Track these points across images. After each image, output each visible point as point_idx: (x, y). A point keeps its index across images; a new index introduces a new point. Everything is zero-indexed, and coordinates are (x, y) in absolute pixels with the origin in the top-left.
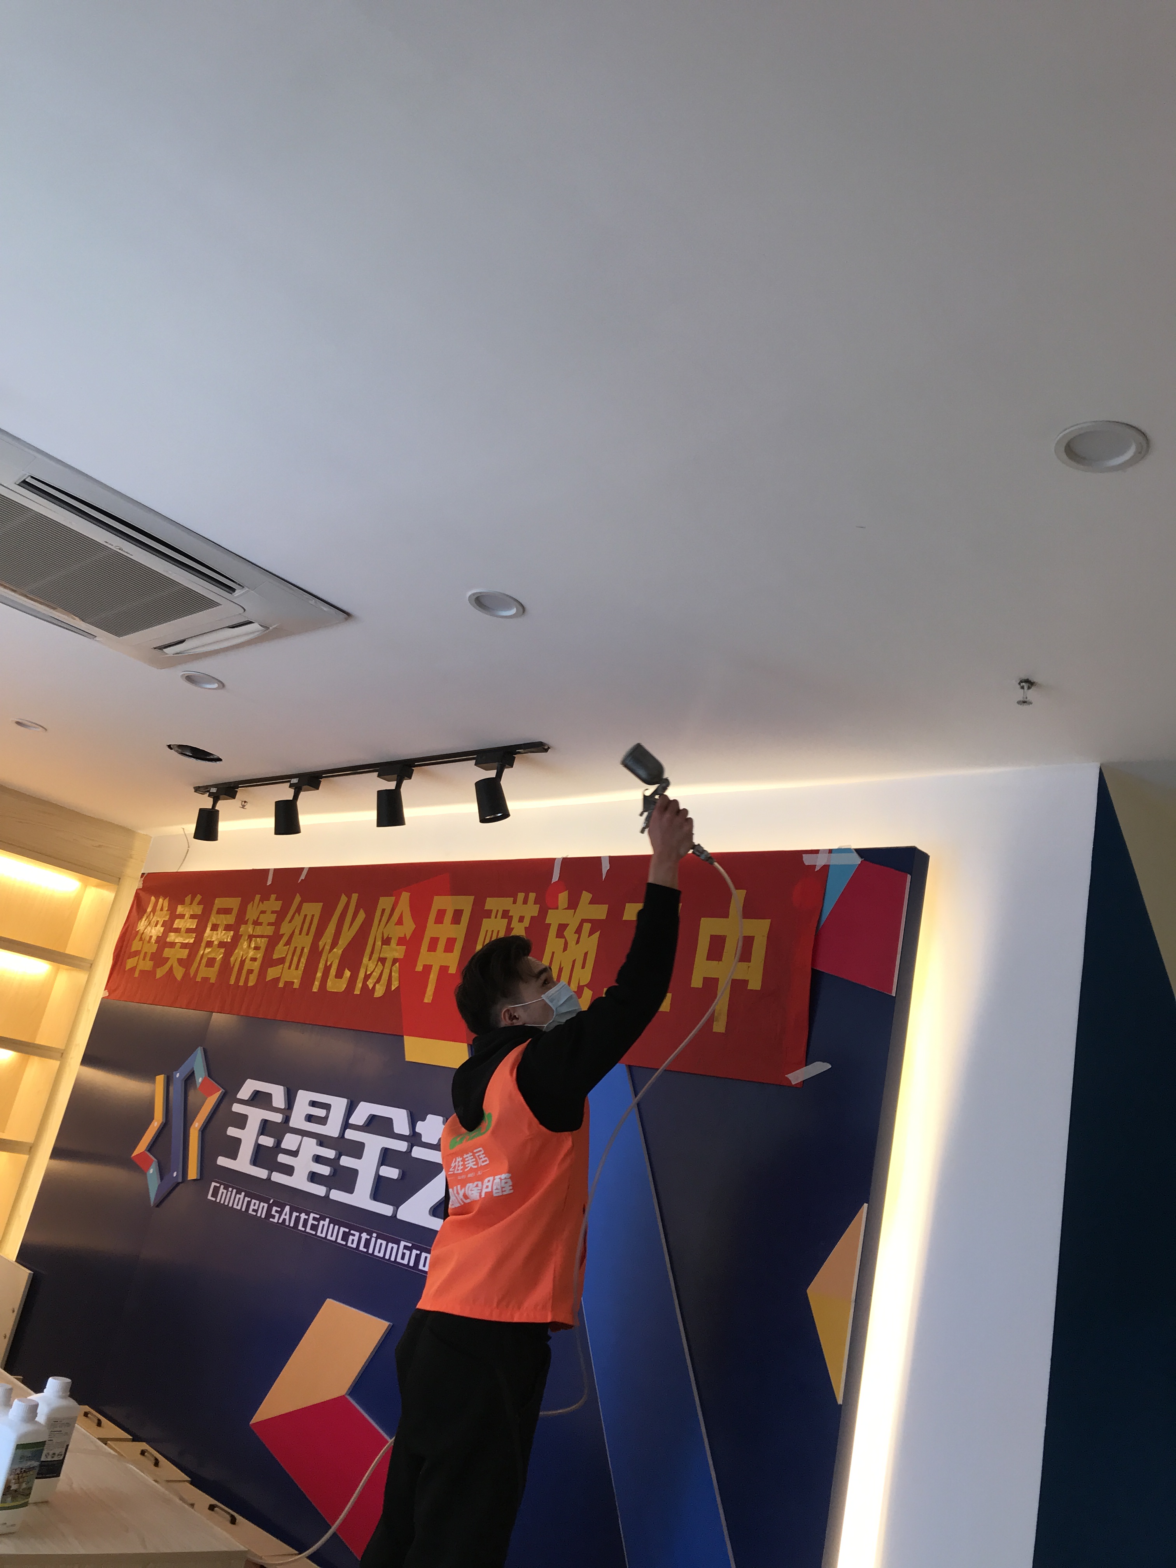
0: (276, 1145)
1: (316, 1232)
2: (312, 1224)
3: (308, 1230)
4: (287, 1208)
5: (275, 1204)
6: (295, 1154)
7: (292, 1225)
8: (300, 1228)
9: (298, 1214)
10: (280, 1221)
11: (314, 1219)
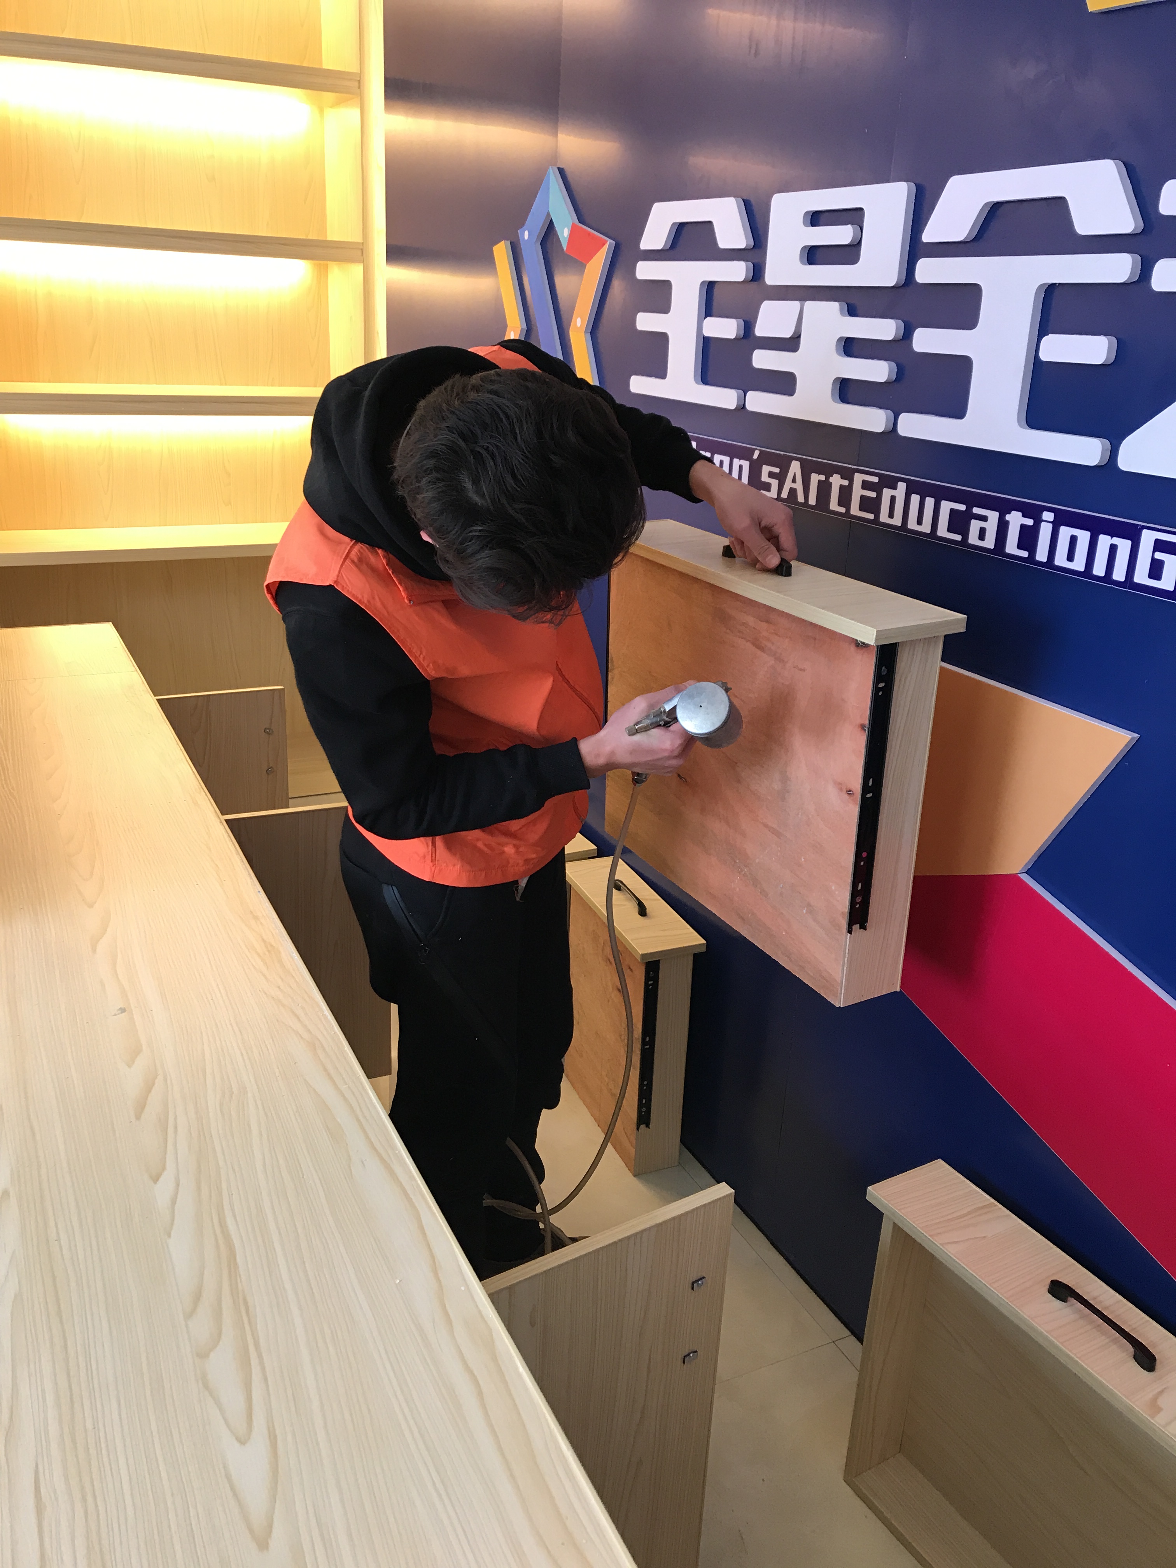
0: (742, 333)
1: (877, 515)
2: (863, 497)
3: (855, 510)
4: (795, 467)
5: (766, 458)
6: (791, 344)
7: (812, 501)
8: (834, 506)
9: (822, 478)
10: (784, 495)
11: (866, 485)
